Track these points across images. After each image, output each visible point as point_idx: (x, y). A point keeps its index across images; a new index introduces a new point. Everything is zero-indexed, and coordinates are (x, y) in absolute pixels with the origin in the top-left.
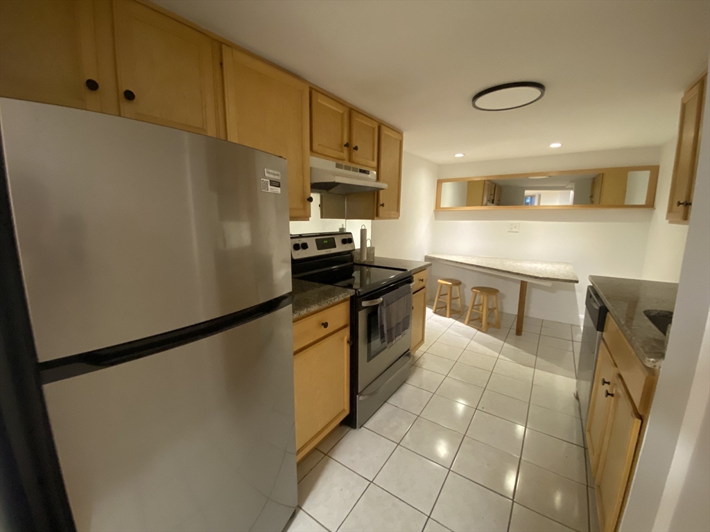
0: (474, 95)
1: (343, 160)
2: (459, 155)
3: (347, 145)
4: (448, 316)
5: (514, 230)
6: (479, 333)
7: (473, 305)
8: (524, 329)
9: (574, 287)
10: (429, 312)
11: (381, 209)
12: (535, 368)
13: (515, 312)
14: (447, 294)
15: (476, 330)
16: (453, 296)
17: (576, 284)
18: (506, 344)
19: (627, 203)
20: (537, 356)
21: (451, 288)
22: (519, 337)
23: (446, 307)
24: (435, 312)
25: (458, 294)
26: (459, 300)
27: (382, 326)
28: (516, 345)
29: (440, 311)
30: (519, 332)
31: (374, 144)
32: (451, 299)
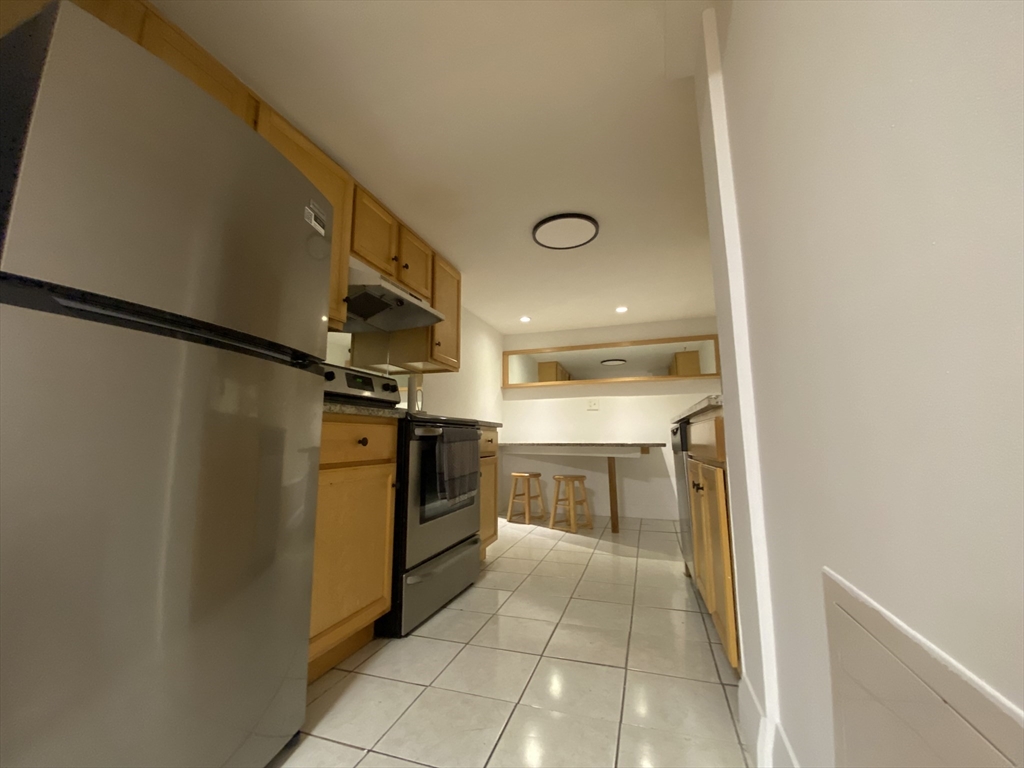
0: (535, 224)
1: (391, 275)
2: (525, 319)
3: (396, 259)
4: (527, 521)
5: (594, 407)
6: (567, 534)
7: (558, 500)
8: (620, 526)
9: (661, 451)
10: (502, 522)
11: (436, 348)
12: (637, 557)
13: (608, 513)
14: (524, 494)
15: (563, 533)
16: (532, 495)
17: (663, 448)
18: (601, 541)
19: (702, 373)
20: (638, 547)
21: (529, 480)
22: (615, 534)
23: (524, 514)
24: (510, 521)
25: (538, 491)
26: (540, 499)
27: (442, 474)
28: (614, 541)
29: (517, 517)
30: (615, 529)
31: (427, 272)
32: (530, 498)
